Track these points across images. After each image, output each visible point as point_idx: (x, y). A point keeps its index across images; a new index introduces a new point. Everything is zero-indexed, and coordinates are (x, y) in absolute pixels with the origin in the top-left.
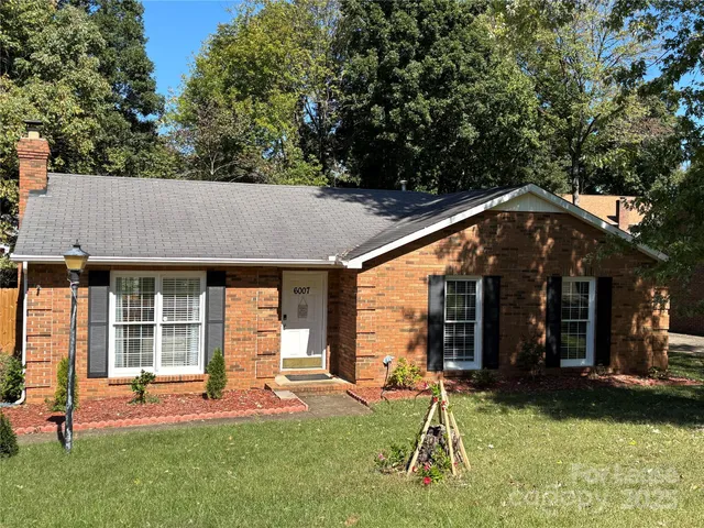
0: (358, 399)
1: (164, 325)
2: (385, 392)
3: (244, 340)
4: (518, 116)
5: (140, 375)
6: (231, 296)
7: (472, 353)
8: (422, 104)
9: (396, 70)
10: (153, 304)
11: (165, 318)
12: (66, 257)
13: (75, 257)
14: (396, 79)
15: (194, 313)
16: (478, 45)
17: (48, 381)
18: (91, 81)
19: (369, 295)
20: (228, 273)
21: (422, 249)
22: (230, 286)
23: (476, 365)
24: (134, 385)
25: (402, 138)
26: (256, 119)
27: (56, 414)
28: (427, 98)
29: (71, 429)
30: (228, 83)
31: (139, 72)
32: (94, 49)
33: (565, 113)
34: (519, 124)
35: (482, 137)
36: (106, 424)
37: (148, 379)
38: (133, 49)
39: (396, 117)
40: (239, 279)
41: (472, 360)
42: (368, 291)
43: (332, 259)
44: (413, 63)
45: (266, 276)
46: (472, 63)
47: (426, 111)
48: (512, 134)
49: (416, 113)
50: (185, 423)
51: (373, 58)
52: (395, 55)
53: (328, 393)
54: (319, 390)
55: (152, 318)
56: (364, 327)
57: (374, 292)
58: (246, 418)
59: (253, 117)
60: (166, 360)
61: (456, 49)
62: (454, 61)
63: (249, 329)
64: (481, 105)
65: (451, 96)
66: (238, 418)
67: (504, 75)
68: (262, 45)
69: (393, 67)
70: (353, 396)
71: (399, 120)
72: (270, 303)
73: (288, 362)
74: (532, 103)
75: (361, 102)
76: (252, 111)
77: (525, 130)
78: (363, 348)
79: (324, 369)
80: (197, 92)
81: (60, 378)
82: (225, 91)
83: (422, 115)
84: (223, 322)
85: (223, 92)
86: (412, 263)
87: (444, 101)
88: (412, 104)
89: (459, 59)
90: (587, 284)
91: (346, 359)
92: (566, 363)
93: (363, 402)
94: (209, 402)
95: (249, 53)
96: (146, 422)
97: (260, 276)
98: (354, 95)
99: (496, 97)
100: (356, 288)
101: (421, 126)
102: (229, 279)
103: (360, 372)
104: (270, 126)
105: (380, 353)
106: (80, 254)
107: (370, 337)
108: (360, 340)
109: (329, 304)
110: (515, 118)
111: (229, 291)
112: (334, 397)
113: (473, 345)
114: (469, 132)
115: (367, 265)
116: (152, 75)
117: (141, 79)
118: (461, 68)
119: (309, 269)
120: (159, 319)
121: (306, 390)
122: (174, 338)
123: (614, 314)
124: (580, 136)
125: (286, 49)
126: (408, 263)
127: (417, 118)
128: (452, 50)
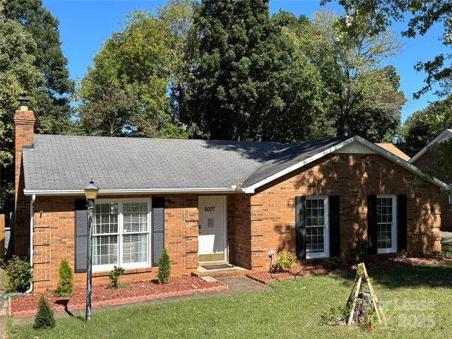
0: (257, 280)
1: (124, 235)
2: (273, 275)
3: (177, 243)
4: (310, 92)
5: (113, 269)
6: (167, 214)
7: (322, 247)
8: (251, 84)
9: (233, 62)
10: (117, 221)
11: (125, 230)
12: (85, 190)
13: (92, 190)
14: (233, 69)
15: (143, 226)
16: (284, 46)
17: (48, 276)
18: (30, 72)
19: (258, 211)
20: (166, 198)
21: (290, 179)
22: (167, 208)
23: (325, 254)
24: (111, 276)
25: (237, 108)
26: (142, 96)
27: (61, 298)
28: (254, 81)
29: (90, 307)
30: (120, 73)
31: (58, 65)
32: (30, 50)
33: (338, 90)
34: (311, 97)
35: (287, 106)
36: (98, 304)
37: (119, 272)
38: (53, 50)
39: (234, 94)
40: (173, 202)
41: (323, 251)
42: (258, 208)
43: (234, 187)
44: (244, 58)
45: (190, 200)
46: (282, 58)
47: (254, 90)
48: (306, 104)
49: (247, 91)
50: (151, 300)
51: (217, 55)
52: (232, 53)
53: (234, 277)
54: (228, 275)
55: (116, 231)
56: (256, 232)
57: (262, 208)
58: (189, 295)
59: (139, 94)
60: (126, 259)
61: (272, 49)
62: (270, 57)
63: (180, 236)
64: (286, 85)
65: (269, 80)
66: (185, 296)
67: (300, 66)
68: (143, 46)
69: (231, 61)
70: (252, 278)
71: (236, 96)
72: (193, 218)
73: (203, 257)
74: (319, 85)
75: (210, 84)
76: (138, 91)
77: (315, 101)
78: (255, 246)
79: (226, 261)
80: (99, 78)
81: (61, 273)
82: (119, 77)
83: (251, 92)
84: (163, 231)
85: (118, 78)
86: (284, 188)
87: (265, 83)
88: (244, 85)
89: (274, 55)
90: (391, 200)
91: (241, 254)
92: (380, 251)
93: (261, 282)
94: (160, 286)
95: (135, 52)
96: (124, 301)
97: (187, 200)
98: (205, 79)
99: (296, 80)
100: (249, 206)
101: (251, 99)
102: (166, 203)
103: (254, 262)
104: (151, 100)
105: (266, 249)
106: (95, 188)
107: (260, 238)
108: (253, 240)
109: (228, 217)
110: (309, 93)
111: (167, 210)
112: (239, 279)
113: (323, 241)
114: (280, 103)
115: (258, 191)
116: (66, 67)
117: (60, 70)
118: (275, 61)
119: (215, 195)
120: (121, 230)
121: (221, 275)
122: (131, 243)
123: (408, 218)
124: (348, 105)
125: (160, 49)
126: (282, 188)
127: (248, 94)
128: (269, 50)
